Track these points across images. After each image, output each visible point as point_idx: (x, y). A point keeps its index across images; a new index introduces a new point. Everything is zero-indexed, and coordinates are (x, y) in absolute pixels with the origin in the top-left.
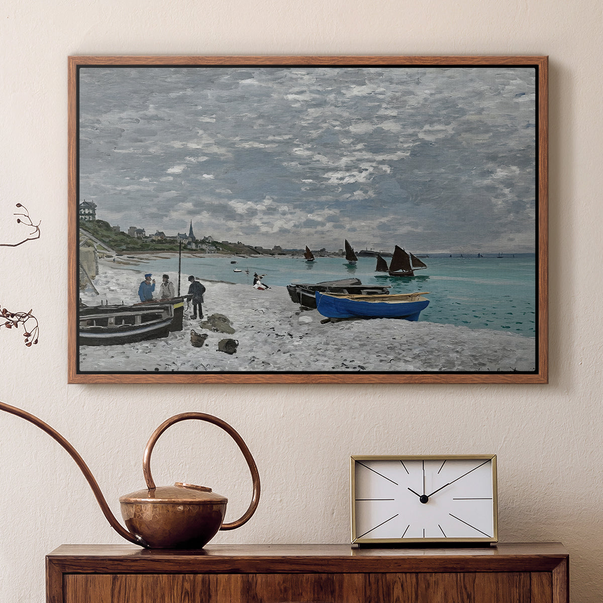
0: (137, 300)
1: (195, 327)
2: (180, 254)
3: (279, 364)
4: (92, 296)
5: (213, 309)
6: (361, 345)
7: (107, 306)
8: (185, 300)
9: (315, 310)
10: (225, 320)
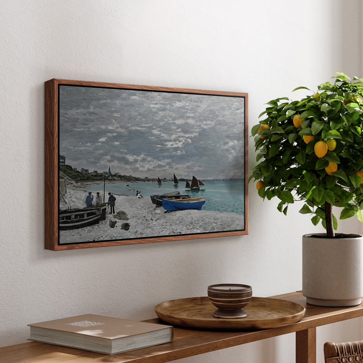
0: (85, 206)
1: (111, 218)
2: (105, 182)
3: (147, 234)
4: (64, 204)
5: (119, 209)
6: (180, 222)
7: (71, 209)
8: (107, 204)
9: (162, 207)
10: (124, 213)
